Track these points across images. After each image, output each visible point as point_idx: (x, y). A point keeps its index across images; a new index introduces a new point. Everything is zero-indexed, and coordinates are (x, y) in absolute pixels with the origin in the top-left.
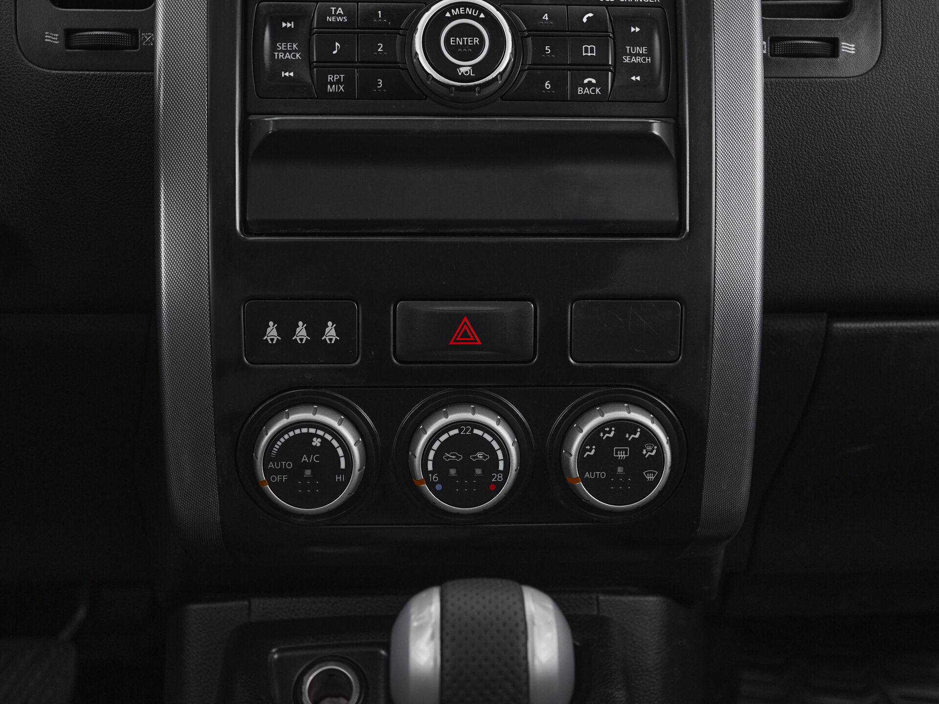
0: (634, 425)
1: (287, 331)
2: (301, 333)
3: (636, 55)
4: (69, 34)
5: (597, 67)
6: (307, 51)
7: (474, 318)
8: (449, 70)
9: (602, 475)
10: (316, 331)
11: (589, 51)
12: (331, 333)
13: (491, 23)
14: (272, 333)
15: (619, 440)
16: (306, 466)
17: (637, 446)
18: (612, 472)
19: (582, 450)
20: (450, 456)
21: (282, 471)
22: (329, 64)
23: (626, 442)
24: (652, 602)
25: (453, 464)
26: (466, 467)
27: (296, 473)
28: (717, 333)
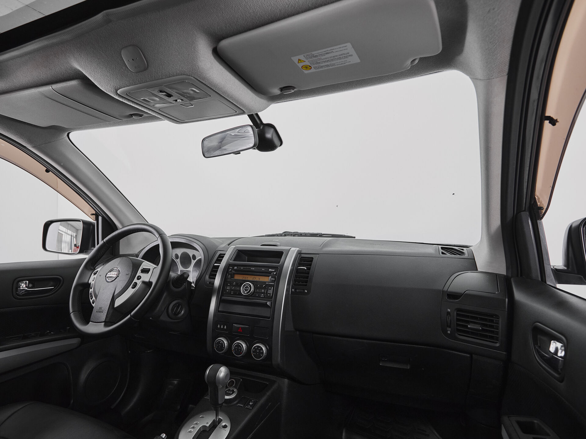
0: (259, 347)
1: (220, 326)
2: (222, 327)
3: (268, 292)
4: (210, 282)
5: (263, 293)
6: (230, 287)
7: (242, 327)
8: (245, 292)
9: (255, 354)
10: (224, 327)
11: (263, 291)
12: (225, 327)
13: (251, 286)
14: (219, 326)
15: (257, 349)
16: (220, 346)
17: (260, 350)
18: (256, 354)
19: (253, 350)
20: (236, 347)
21: (217, 346)
22: (232, 290)
23: (258, 349)
25: (236, 349)
26: (238, 349)
27: (218, 347)
28: (273, 335)
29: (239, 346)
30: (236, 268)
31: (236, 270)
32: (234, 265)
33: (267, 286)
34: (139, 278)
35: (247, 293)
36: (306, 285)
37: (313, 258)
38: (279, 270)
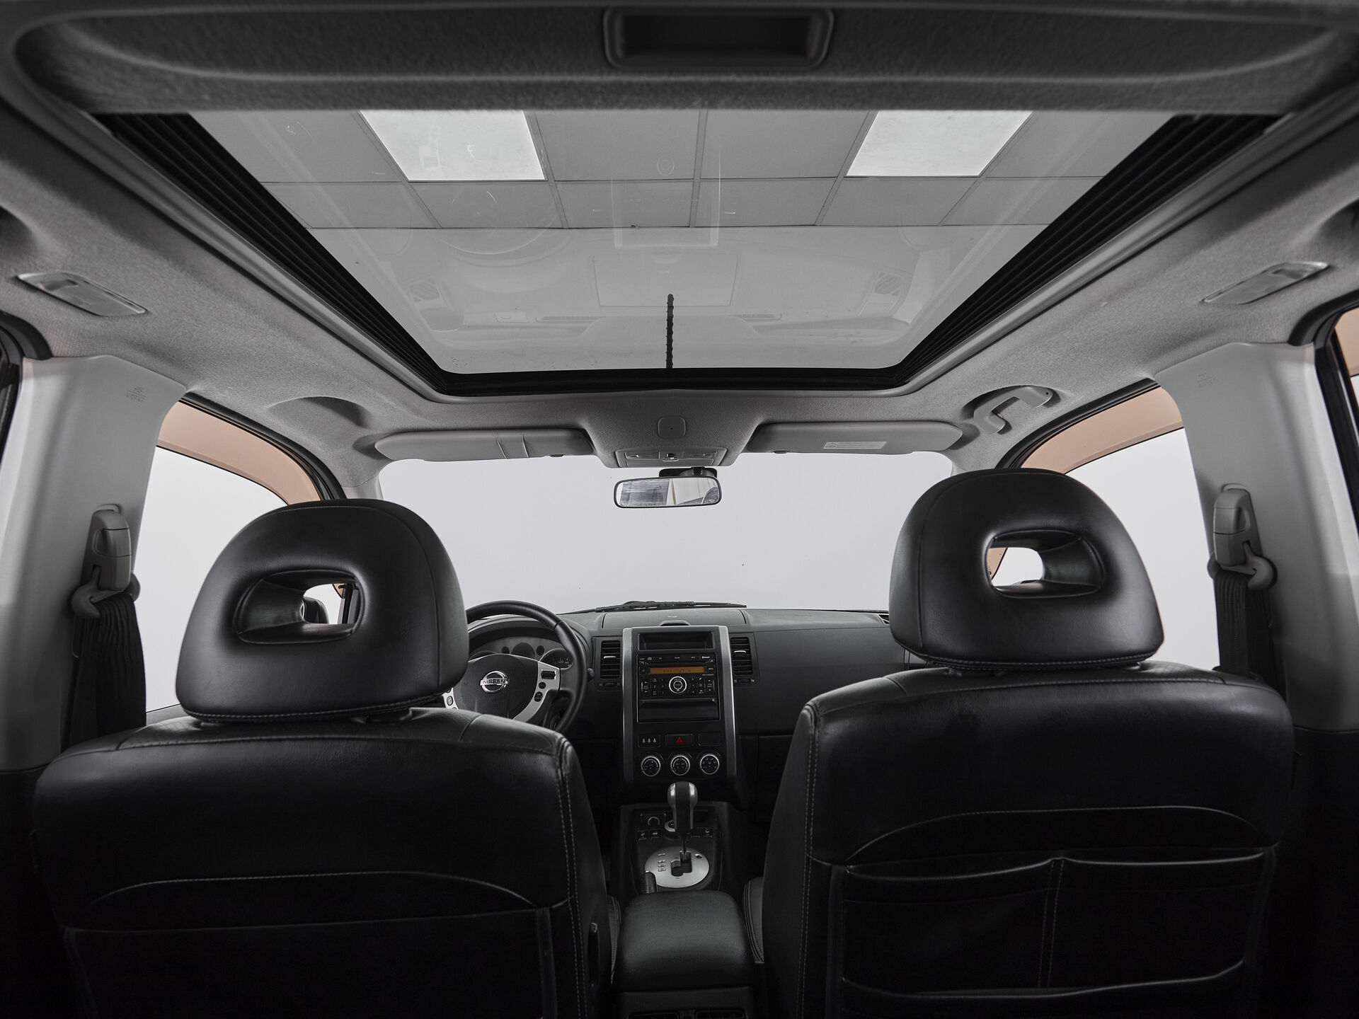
0: (710, 757)
1: (647, 740)
2: (649, 741)
3: (709, 686)
4: (604, 684)
5: (702, 688)
6: (649, 687)
7: (681, 737)
8: (676, 691)
9: (706, 767)
10: (652, 740)
11: (701, 685)
12: (655, 740)
13: (683, 681)
14: (644, 741)
15: (709, 760)
16: (651, 767)
17: (712, 761)
18: (708, 767)
19: (702, 763)
20: (678, 764)
21: (646, 768)
22: (653, 689)
24: (725, 804)
25: (678, 766)
26: (680, 766)
27: (648, 768)
28: (727, 738)
29: (680, 761)
30: (650, 659)
31: (649, 662)
32: (646, 656)
33: (706, 680)
34: (543, 686)
35: (681, 690)
36: (752, 673)
37: (747, 638)
38: (717, 654)
